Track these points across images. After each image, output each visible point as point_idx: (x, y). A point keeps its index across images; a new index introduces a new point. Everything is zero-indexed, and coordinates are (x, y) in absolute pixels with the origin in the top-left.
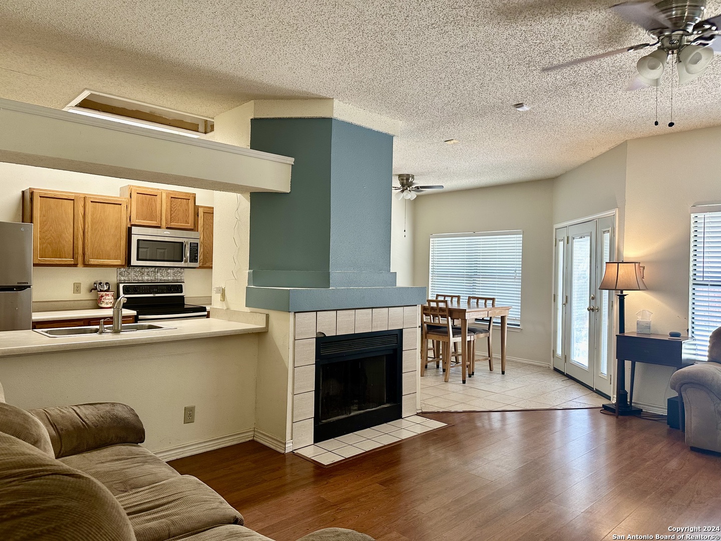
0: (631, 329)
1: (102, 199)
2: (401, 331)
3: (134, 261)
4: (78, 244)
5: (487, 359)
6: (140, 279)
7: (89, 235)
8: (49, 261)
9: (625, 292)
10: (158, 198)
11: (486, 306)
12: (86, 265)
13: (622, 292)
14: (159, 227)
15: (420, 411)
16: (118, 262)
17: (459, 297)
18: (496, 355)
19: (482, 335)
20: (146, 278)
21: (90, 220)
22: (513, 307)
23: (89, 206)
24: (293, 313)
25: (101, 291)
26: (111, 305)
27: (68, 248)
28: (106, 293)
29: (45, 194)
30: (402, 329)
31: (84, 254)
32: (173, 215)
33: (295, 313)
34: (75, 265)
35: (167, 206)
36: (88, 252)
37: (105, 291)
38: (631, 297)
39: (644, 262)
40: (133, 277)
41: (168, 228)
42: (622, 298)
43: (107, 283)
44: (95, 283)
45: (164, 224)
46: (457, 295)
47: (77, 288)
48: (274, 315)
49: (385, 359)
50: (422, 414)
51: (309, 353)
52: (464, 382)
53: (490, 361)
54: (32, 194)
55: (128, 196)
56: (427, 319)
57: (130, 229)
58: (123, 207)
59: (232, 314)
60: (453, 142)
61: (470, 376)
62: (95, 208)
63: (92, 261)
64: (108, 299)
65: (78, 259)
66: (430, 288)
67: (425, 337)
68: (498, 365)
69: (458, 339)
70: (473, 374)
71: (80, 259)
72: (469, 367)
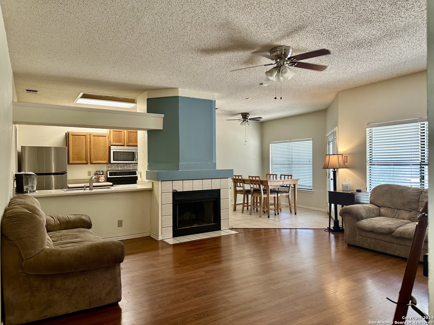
1: (97, 134)
2: (219, 190)
3: (112, 161)
4: (88, 154)
6: (117, 169)
7: (92, 150)
8: (76, 162)
10: (123, 132)
11: (288, 179)
12: (91, 163)
14: (124, 146)
16: (105, 162)
20: (120, 169)
21: (92, 143)
23: (92, 137)
24: (161, 181)
25: (99, 175)
26: (104, 181)
27: (84, 156)
28: (102, 175)
29: (74, 134)
31: (90, 159)
32: (130, 140)
33: (162, 181)
34: (87, 164)
35: (127, 136)
36: (92, 158)
38: (342, 172)
39: (347, 154)
40: (114, 168)
41: (127, 146)
42: (335, 172)
43: (102, 171)
44: (97, 171)
45: (126, 144)
47: (89, 173)
48: (155, 182)
49: (212, 203)
50: (232, 229)
51: (169, 199)
52: (269, 217)
53: (290, 207)
54: (68, 134)
55: (109, 132)
56: (252, 186)
57: (110, 147)
58: (107, 137)
59: (143, 183)
60: (249, 99)
61: (275, 215)
62: (94, 138)
63: (94, 162)
64: (102, 178)
65: (88, 161)
66: (270, 171)
67: (252, 195)
68: (293, 210)
69: (266, 196)
70: (278, 214)
71: (89, 161)
72: (275, 210)
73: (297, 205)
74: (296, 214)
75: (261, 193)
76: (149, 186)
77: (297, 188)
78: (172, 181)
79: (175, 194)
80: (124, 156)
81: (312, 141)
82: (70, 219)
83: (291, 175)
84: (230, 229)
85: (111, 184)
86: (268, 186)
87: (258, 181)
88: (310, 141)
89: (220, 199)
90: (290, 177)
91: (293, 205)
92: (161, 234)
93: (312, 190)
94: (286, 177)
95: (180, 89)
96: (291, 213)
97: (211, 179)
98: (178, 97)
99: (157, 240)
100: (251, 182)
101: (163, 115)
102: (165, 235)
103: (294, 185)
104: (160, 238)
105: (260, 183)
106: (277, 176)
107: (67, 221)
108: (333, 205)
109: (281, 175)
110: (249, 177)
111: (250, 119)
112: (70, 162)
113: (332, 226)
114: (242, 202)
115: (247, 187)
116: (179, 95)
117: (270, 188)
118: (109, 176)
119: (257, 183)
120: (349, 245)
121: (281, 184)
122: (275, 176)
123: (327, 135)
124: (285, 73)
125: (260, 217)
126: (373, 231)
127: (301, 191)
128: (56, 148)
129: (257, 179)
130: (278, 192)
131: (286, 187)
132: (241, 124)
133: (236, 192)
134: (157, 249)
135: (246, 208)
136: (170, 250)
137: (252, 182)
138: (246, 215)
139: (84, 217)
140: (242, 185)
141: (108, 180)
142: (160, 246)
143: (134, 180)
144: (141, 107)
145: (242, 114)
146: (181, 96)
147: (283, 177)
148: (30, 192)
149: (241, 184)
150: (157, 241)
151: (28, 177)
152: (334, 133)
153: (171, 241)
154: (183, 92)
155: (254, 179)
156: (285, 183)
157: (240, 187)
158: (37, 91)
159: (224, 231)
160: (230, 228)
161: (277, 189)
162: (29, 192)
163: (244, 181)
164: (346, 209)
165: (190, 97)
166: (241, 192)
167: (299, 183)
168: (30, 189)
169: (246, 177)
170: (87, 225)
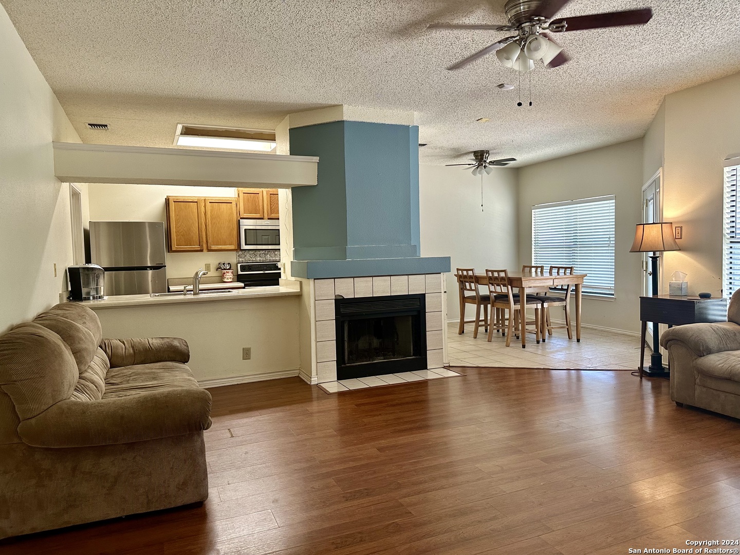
1: (218, 200)
3: (244, 247)
4: (202, 234)
6: (254, 259)
7: (209, 227)
8: (183, 248)
10: (260, 195)
12: (209, 250)
13: (654, 254)
14: (262, 219)
16: (232, 247)
20: (258, 259)
21: (209, 216)
23: (208, 205)
24: (313, 280)
25: (224, 269)
26: (231, 280)
27: (196, 238)
28: (228, 271)
29: (177, 199)
30: (425, 294)
31: (207, 242)
32: (272, 208)
33: (315, 279)
34: (201, 251)
35: (267, 201)
36: (210, 241)
37: (228, 269)
39: (682, 222)
40: (249, 259)
41: (269, 219)
42: (655, 260)
43: (229, 264)
44: (219, 264)
45: (265, 216)
47: (208, 267)
48: (304, 281)
49: (410, 318)
50: (448, 368)
51: (330, 311)
52: (524, 347)
53: (568, 329)
54: (168, 199)
55: (237, 196)
56: (492, 288)
57: (239, 220)
58: (234, 205)
59: (288, 284)
60: (484, 120)
61: (538, 342)
62: (213, 207)
63: (214, 247)
64: (229, 276)
65: (203, 246)
66: (533, 260)
67: (493, 306)
68: (574, 333)
69: (518, 307)
70: (544, 341)
71: (205, 246)
72: (537, 333)
73: (582, 324)
74: (578, 341)
75: (508, 301)
76: (295, 289)
77: (583, 292)
78: (334, 278)
79: (340, 303)
80: (268, 238)
81: (614, 201)
82: (151, 345)
83: (571, 268)
84: (444, 367)
85: (242, 285)
86: (523, 289)
87: (502, 279)
88: (611, 201)
89: (425, 312)
90: (568, 271)
91: (573, 323)
92: (315, 374)
93: (613, 295)
94: (560, 271)
95: (345, 107)
96: (569, 338)
97: (407, 275)
98: (342, 123)
99: (309, 383)
100: (491, 282)
101: (317, 159)
102: (324, 375)
103: (576, 286)
104: (314, 381)
105: (506, 282)
106: (544, 271)
107: (146, 349)
108: (650, 325)
109: (551, 268)
110: (487, 271)
111: (492, 163)
112: (174, 249)
113: (648, 364)
114: (475, 319)
115: (484, 290)
116: (345, 119)
117: (527, 291)
118: (240, 273)
119: (502, 283)
120: (679, 405)
121: (550, 283)
122: (539, 270)
123: (644, 188)
124: (537, 49)
125: (508, 346)
127: (589, 297)
128: (152, 225)
129: (503, 274)
130: (543, 300)
131: (562, 289)
132: (474, 173)
133: (464, 300)
134: (309, 399)
135: (482, 329)
136: (333, 404)
137: (492, 280)
138: (482, 343)
139: (176, 343)
140: (473, 288)
141: (239, 278)
142: (315, 395)
143: (274, 280)
144: (282, 147)
145: (475, 153)
146: (349, 119)
147: (555, 271)
148: (94, 298)
149: (473, 285)
150: (310, 386)
151: (90, 272)
152: (656, 183)
153: (333, 386)
154: (351, 113)
155: (496, 274)
156: (558, 283)
157: (471, 290)
158: (106, 126)
159: (433, 372)
160: (445, 365)
161: (542, 295)
162: (91, 298)
163: (477, 280)
164: (675, 333)
165: (365, 121)
166: (472, 299)
167: (586, 281)
168: (93, 293)
169: (480, 272)
170: (180, 356)
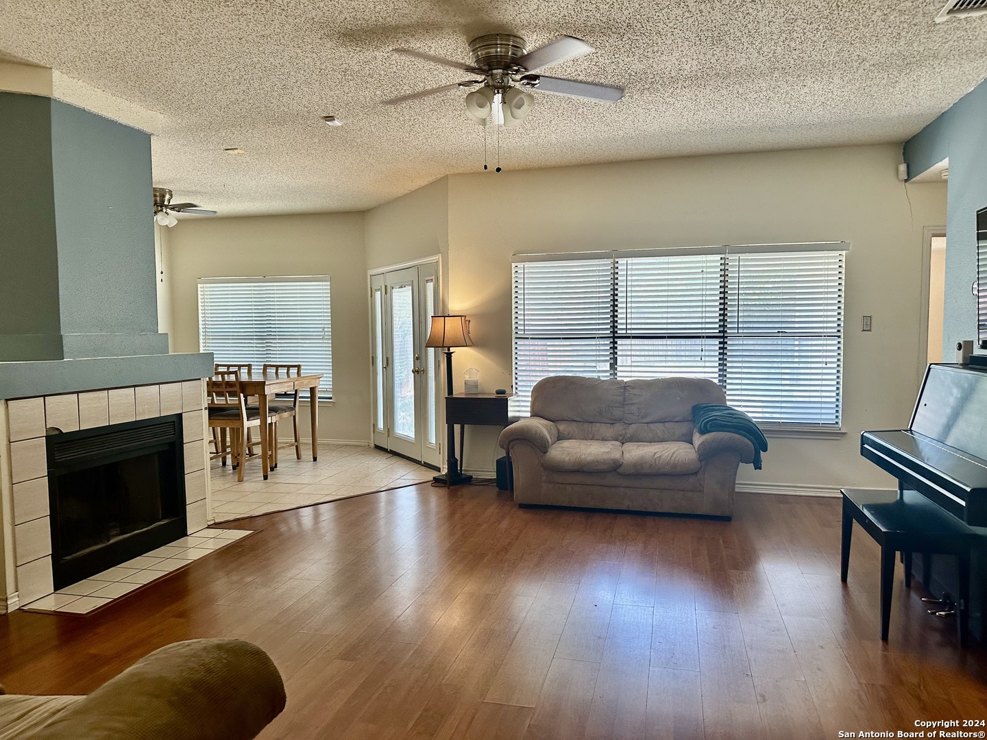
0: (459, 391)
2: (180, 416)
5: (292, 445)
9: (452, 350)
11: (288, 376)
13: (449, 350)
15: (212, 522)
17: (249, 366)
18: (306, 439)
19: (286, 415)
22: (325, 375)
24: (4, 401)
30: (181, 414)
33: (7, 400)
38: (459, 353)
39: (470, 316)
42: (449, 356)
46: (247, 363)
50: (215, 526)
52: (267, 477)
53: (297, 447)
60: (236, 152)
68: (308, 451)
69: (255, 422)
74: (315, 459)
77: (319, 398)
78: (43, 396)
79: (58, 442)
81: (328, 283)
83: (298, 367)
84: (209, 527)
88: (324, 283)
89: (182, 443)
90: (294, 371)
93: (331, 398)
96: (298, 458)
102: (30, 588)
103: (312, 390)
104: (13, 605)
109: (265, 367)
111: (173, 208)
116: (53, 93)
117: (269, 400)
123: (374, 272)
126: (582, 470)
129: (231, 378)
146: (62, 98)
147: (271, 370)
152: (420, 269)
154: (67, 88)
160: (209, 523)
